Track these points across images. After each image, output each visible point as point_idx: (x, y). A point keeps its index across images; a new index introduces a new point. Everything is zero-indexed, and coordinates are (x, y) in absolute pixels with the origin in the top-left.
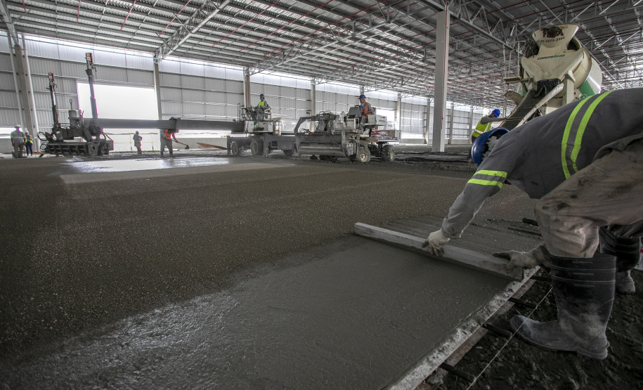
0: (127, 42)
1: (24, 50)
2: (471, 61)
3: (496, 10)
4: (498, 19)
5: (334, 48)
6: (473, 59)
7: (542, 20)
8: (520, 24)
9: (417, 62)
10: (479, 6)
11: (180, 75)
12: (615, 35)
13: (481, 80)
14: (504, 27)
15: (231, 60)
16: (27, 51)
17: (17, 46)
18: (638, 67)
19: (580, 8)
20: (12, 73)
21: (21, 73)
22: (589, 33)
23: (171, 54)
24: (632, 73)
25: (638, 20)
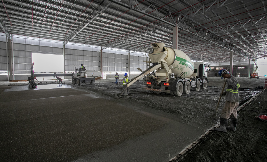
0: (53, 37)
1: (12, 40)
2: (193, 44)
3: (199, 26)
4: (200, 29)
5: (140, 38)
6: (193, 43)
7: (218, 29)
8: (210, 31)
9: (170, 44)
10: (192, 24)
11: (74, 49)
12: (250, 34)
13: (198, 51)
14: (203, 32)
15: (95, 44)
16: (13, 41)
17: (9, 39)
18: (262, 46)
19: (233, 25)
20: (6, 49)
21: (10, 49)
22: (239, 34)
23: (70, 42)
24: (260, 48)
25: (258, 29)
